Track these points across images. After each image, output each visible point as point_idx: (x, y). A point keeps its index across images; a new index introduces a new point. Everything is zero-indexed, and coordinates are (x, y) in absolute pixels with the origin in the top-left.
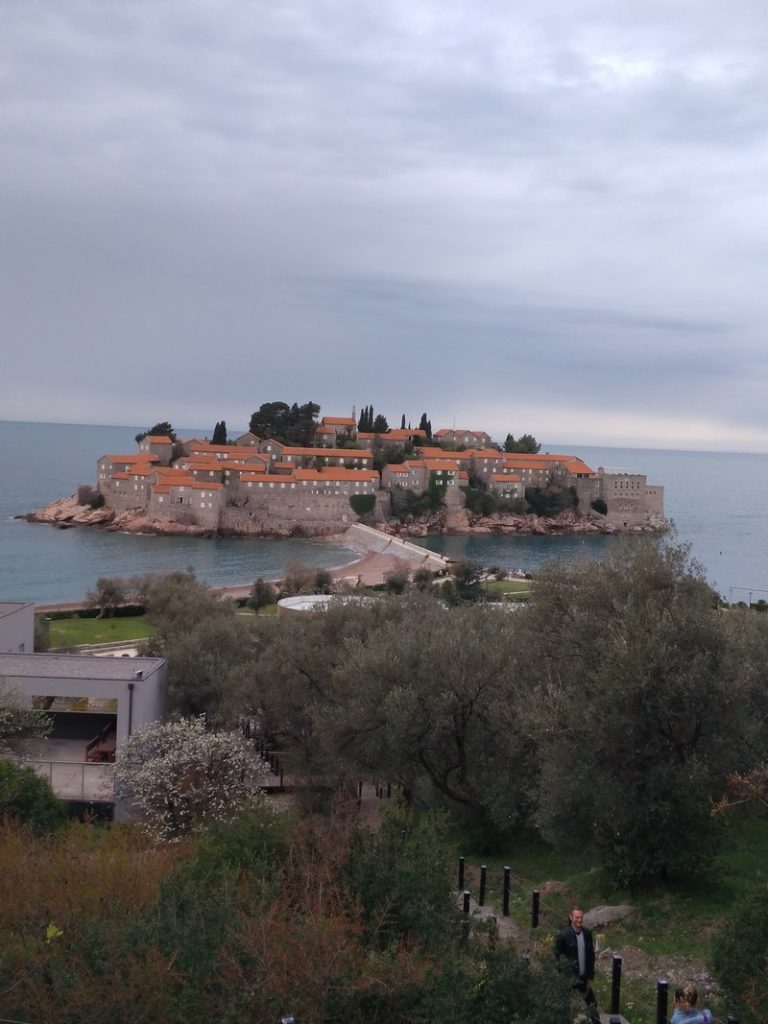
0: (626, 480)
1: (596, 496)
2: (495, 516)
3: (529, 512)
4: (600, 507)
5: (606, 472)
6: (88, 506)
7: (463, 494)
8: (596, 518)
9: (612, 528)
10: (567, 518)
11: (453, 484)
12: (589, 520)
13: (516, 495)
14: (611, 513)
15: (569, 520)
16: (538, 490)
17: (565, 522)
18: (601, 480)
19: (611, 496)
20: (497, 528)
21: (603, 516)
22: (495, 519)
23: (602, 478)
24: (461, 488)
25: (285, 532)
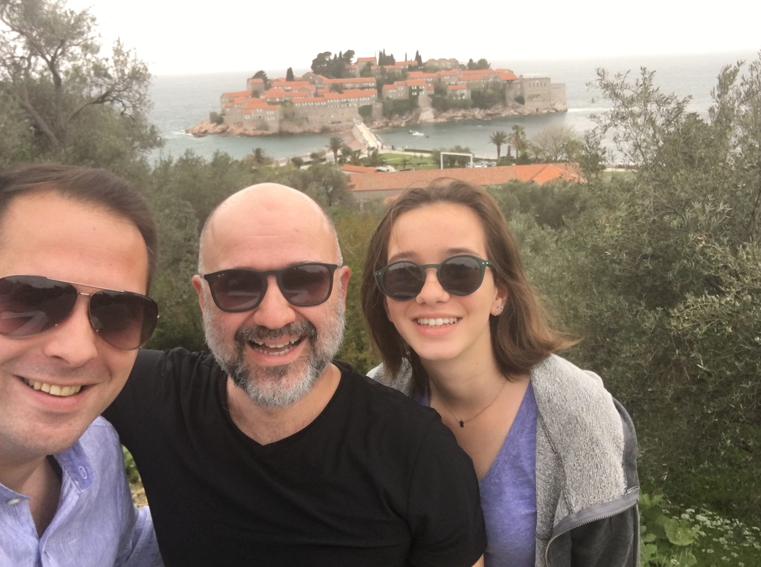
0: (537, 81)
1: (518, 93)
2: (451, 111)
3: (473, 107)
4: (520, 100)
5: (524, 77)
6: (215, 124)
7: (431, 99)
8: (517, 107)
9: (527, 112)
10: (497, 109)
11: (423, 94)
12: (513, 108)
13: (464, 97)
14: (527, 103)
15: (499, 110)
16: (479, 93)
17: (496, 111)
18: (521, 83)
19: (527, 94)
20: (452, 118)
21: (522, 105)
22: (450, 114)
23: (522, 81)
24: (430, 96)
25: (317, 131)
